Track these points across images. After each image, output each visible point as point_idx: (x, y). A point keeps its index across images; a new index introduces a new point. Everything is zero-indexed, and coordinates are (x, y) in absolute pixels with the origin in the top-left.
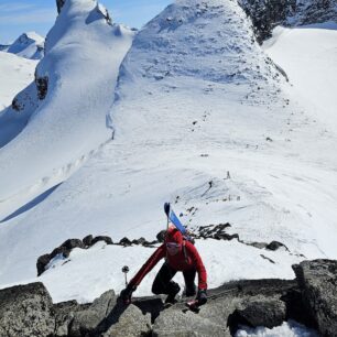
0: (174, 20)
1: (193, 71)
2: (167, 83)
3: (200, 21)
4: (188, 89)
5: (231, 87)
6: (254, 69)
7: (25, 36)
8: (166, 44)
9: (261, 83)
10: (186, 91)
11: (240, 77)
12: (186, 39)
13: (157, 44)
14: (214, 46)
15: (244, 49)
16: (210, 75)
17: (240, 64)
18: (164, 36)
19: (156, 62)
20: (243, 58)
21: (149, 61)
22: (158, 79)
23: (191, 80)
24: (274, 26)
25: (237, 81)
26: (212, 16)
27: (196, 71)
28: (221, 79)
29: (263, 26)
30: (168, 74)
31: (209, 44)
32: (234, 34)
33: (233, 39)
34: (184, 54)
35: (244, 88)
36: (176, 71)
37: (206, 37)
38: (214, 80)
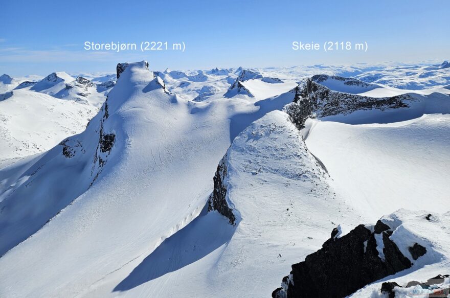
0: (257, 134)
1: (275, 170)
2: (260, 177)
3: (273, 135)
4: (274, 182)
5: (300, 182)
6: (311, 171)
7: (55, 75)
8: (254, 150)
9: (317, 181)
10: (273, 184)
11: (304, 176)
12: (267, 148)
13: (249, 149)
14: (284, 153)
15: (302, 156)
16: (286, 174)
17: (302, 167)
18: (252, 144)
19: (250, 162)
20: (303, 163)
21: (246, 161)
22: (254, 174)
23: (275, 177)
24: (305, 120)
25: (304, 179)
26: (279, 133)
27: (277, 170)
28: (293, 177)
29: (299, 122)
30: (259, 171)
31: (281, 152)
32: (294, 146)
33: (295, 149)
34: (267, 158)
35: (308, 184)
36: (264, 169)
37: (278, 148)
38: (289, 178)
